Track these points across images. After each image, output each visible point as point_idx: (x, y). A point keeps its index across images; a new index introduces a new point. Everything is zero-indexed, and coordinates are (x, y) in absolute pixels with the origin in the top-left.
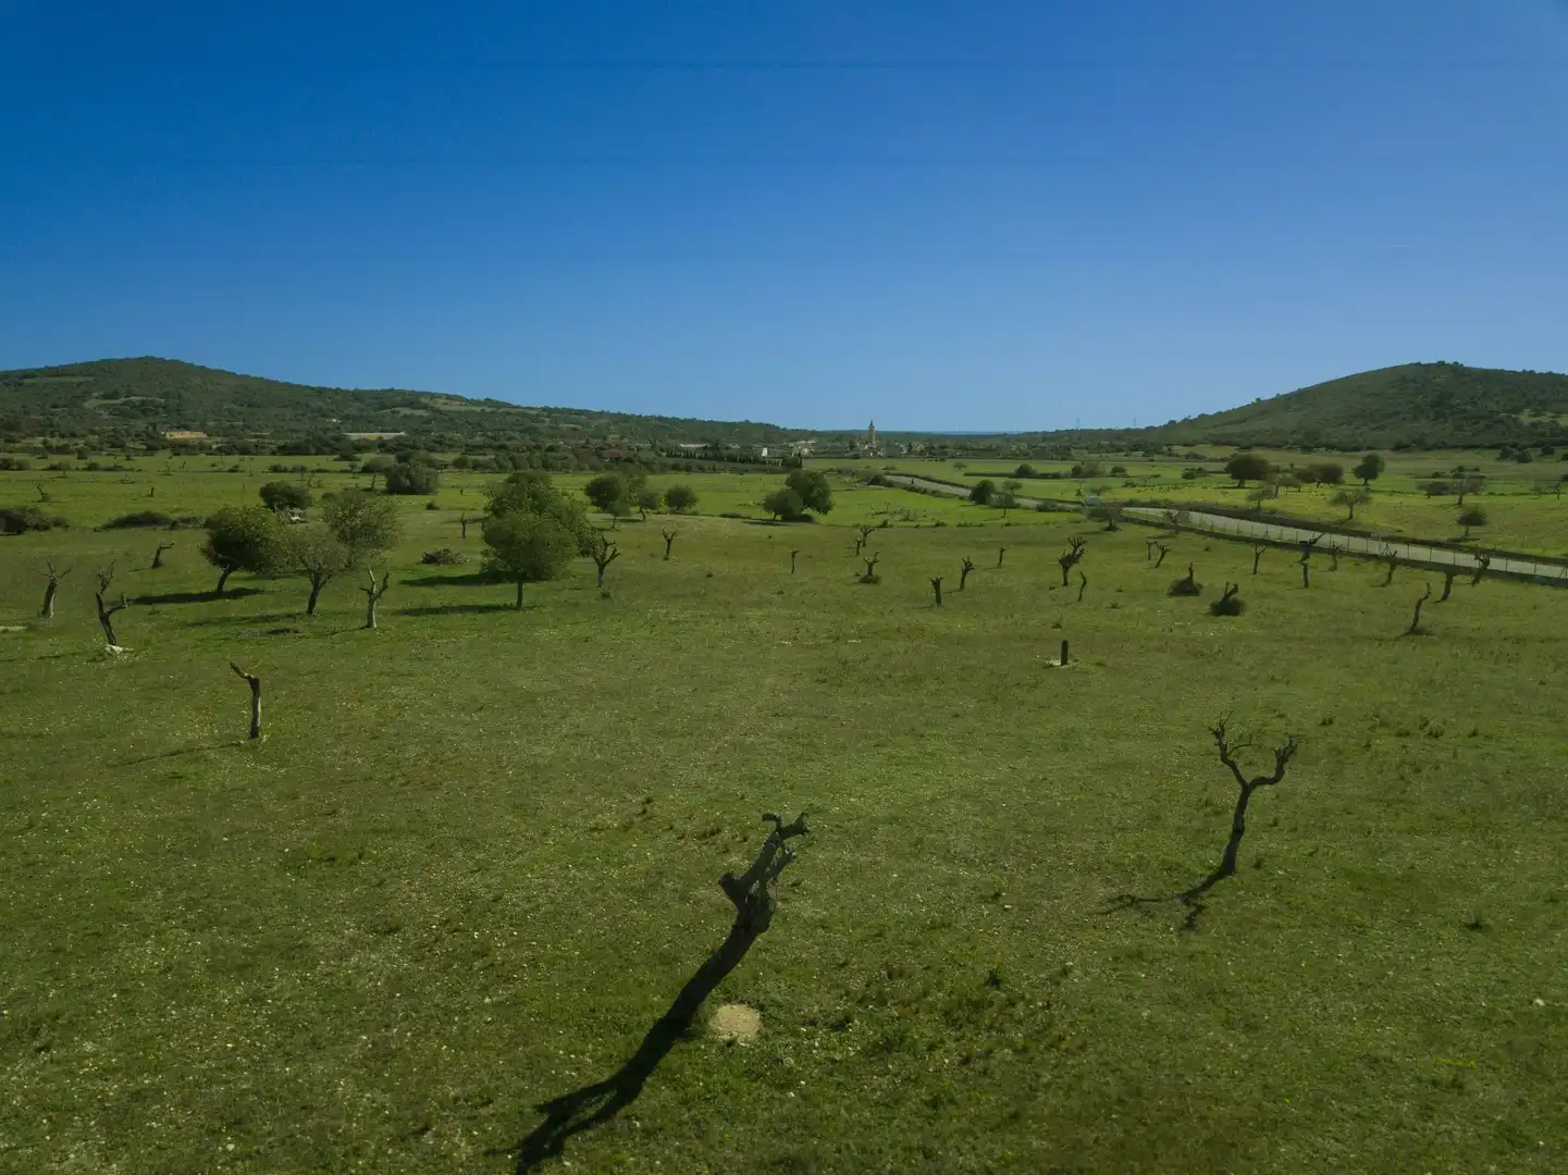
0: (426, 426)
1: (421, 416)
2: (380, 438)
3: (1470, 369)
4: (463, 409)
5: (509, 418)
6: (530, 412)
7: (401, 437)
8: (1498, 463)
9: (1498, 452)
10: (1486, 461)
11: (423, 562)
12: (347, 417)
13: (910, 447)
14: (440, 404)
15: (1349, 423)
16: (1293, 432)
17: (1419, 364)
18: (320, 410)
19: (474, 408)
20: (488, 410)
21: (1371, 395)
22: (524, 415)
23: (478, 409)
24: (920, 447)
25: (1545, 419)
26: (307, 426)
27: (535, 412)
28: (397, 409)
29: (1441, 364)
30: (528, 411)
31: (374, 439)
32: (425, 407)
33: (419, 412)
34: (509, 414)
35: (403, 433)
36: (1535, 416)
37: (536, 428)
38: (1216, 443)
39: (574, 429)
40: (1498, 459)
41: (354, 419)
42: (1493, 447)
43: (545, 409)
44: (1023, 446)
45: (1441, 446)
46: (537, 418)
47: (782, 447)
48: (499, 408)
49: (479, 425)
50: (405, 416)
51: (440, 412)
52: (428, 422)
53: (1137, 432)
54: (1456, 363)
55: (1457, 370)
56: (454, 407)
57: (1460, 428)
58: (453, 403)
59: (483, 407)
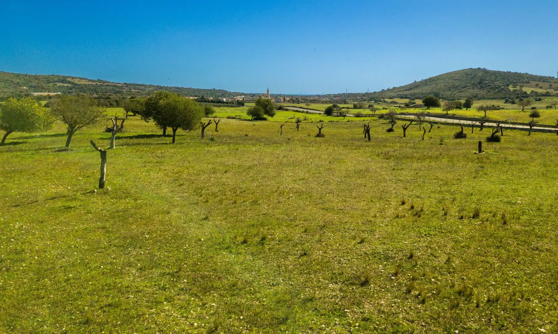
0: (70, 91)
1: (67, 86)
2: (49, 95)
3: (489, 71)
4: (87, 83)
5: (108, 87)
6: (118, 85)
7: (58, 94)
8: (505, 104)
9: (504, 101)
10: (501, 103)
11: (106, 132)
12: (31, 87)
13: (284, 99)
14: (76, 81)
15: (450, 90)
16: (429, 94)
17: (471, 68)
18: (18, 83)
19: (93, 83)
20: (99, 84)
21: (456, 80)
22: (115, 86)
23: (94, 84)
24: (288, 99)
25: (518, 88)
26: (12, 91)
27: (121, 85)
28: (56, 83)
29: (479, 69)
30: (117, 85)
31: (46, 95)
32: (69, 82)
33: (66, 85)
34: (108, 86)
35: (59, 93)
36: (514, 88)
37: (122, 91)
38: (402, 98)
39: (139, 92)
40: (505, 103)
41: (35, 87)
42: (502, 98)
43: (125, 84)
44: (328, 99)
45: (483, 98)
46: (122, 87)
47: (232, 98)
48: (104, 83)
49: (95, 90)
50: (60, 86)
51: (76, 85)
52: (71, 89)
53: (370, 94)
54: (484, 68)
55: (485, 71)
56: (83, 82)
57: (489, 91)
58: (83, 81)
59: (96, 83)
